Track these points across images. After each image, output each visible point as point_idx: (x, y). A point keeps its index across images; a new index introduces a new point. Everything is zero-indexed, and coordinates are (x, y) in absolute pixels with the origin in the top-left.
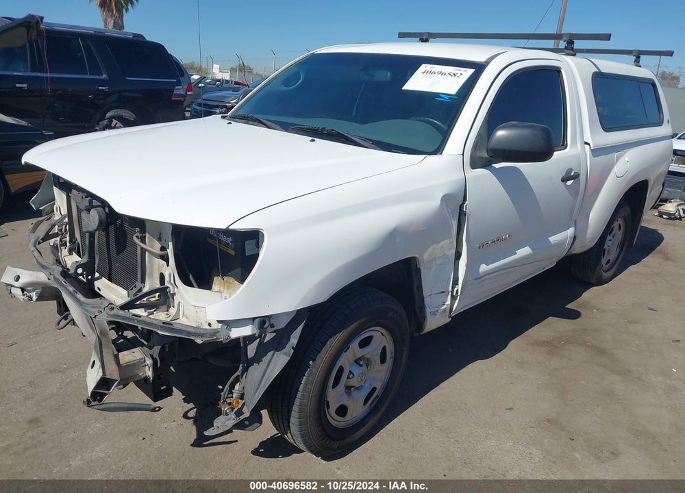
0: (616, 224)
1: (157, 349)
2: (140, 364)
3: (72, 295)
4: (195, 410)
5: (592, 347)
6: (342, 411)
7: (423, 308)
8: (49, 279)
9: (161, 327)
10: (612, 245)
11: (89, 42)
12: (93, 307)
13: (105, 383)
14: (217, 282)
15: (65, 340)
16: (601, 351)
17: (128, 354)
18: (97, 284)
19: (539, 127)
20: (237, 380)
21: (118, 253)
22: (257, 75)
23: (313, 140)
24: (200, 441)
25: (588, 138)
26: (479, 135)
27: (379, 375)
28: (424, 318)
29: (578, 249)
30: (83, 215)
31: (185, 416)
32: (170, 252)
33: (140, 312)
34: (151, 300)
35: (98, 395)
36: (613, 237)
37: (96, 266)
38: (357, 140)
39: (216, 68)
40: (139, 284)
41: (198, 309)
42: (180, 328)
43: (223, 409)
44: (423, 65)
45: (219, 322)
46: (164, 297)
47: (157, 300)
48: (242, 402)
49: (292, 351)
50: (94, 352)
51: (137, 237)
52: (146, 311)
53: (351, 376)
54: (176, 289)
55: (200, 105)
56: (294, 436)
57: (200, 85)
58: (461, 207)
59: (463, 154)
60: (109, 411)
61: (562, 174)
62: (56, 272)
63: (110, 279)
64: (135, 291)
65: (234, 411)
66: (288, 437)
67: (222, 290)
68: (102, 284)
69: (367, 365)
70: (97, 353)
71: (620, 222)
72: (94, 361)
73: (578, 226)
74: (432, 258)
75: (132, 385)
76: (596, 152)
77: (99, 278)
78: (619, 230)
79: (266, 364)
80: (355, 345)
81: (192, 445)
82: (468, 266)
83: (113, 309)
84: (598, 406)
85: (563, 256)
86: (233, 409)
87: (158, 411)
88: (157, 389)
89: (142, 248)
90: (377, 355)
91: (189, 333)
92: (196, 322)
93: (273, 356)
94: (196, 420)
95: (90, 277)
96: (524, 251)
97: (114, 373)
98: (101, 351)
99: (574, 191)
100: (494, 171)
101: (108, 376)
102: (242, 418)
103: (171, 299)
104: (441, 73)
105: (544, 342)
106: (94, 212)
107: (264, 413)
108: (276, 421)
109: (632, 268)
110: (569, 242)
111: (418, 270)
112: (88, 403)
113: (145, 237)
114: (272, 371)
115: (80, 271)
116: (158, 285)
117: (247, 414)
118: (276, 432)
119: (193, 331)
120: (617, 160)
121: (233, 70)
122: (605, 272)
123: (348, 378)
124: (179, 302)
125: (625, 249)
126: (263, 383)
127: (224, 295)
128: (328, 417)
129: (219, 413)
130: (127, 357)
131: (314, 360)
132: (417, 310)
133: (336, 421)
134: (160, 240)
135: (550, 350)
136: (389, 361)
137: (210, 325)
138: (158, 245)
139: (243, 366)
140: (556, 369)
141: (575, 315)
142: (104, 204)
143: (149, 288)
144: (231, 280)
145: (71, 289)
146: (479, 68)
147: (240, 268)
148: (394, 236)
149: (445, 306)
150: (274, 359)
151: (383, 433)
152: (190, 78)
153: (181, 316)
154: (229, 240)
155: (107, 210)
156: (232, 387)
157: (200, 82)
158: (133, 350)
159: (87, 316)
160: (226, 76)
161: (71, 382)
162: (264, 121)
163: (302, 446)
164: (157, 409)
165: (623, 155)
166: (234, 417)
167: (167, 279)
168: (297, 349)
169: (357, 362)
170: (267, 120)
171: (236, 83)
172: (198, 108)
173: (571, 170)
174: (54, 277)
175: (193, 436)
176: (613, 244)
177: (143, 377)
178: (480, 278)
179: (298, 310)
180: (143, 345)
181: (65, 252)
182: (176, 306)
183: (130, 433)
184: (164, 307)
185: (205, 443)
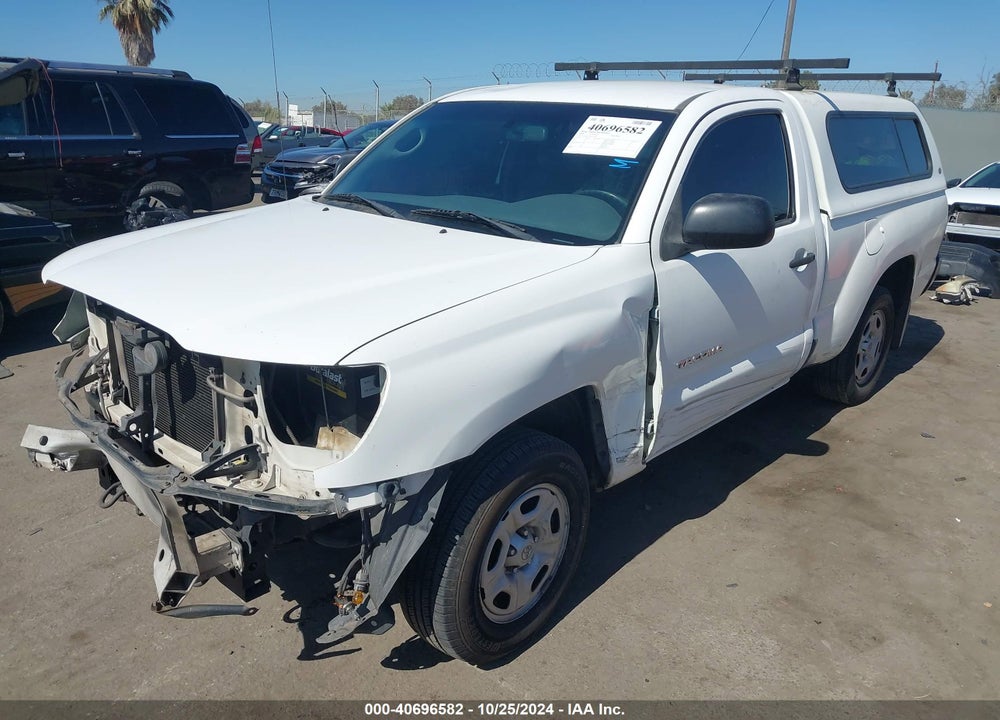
0: (872, 319)
1: (247, 530)
2: (225, 550)
3: (128, 463)
4: (300, 609)
5: (845, 493)
6: (503, 600)
7: (606, 453)
8: (92, 441)
9: (253, 500)
10: (869, 349)
11: (110, 87)
12: (158, 478)
13: (180, 580)
14: (324, 435)
15: (111, 521)
16: (856, 498)
17: (208, 539)
18: (157, 444)
19: (753, 199)
20: (358, 566)
21: (185, 400)
22: (353, 115)
23: (444, 232)
24: (310, 652)
25: (825, 204)
26: (671, 213)
27: (550, 549)
28: (609, 467)
29: (821, 356)
30: (136, 352)
31: (287, 618)
32: (259, 398)
33: (222, 481)
34: (236, 463)
35: (171, 597)
36: (870, 337)
37: (154, 420)
38: (504, 227)
39: (293, 110)
40: (216, 443)
41: (300, 474)
42: (279, 500)
43: (340, 606)
44: (591, 117)
45: (331, 490)
46: (253, 459)
47: (244, 464)
48: (366, 596)
49: (432, 523)
50: (161, 539)
51: (211, 379)
52: (228, 479)
53: (513, 552)
54: (269, 447)
55: (274, 169)
56: (439, 638)
57: (272, 137)
58: (651, 313)
59: (650, 242)
60: (186, 618)
61: (791, 257)
62: (102, 431)
63: (174, 436)
64: (211, 452)
65: (356, 608)
66: (431, 640)
67: (331, 445)
68: (165, 445)
69: (534, 537)
70: (166, 539)
71: (878, 315)
72: (163, 551)
73: (818, 327)
74: (614, 385)
75: (213, 581)
76: (837, 223)
77: (159, 436)
78: (878, 326)
79: (397, 544)
80: (516, 509)
81: (300, 658)
82: (665, 393)
83: (185, 479)
84: (854, 574)
85: (800, 367)
86: (354, 606)
87: (253, 613)
88: (249, 585)
89: (218, 394)
90: (547, 521)
91: (292, 508)
92: (299, 491)
93: (405, 531)
94: (303, 624)
95: (147, 435)
96: (744, 367)
97: (191, 566)
98: (172, 537)
99: (809, 280)
100: (694, 262)
101: (184, 570)
102: (367, 617)
103: (262, 461)
104: (616, 129)
105: (777, 489)
106: (150, 349)
107: (397, 608)
108: (414, 620)
109: (900, 378)
110: (805, 349)
111: (597, 403)
112: (158, 608)
113: (222, 378)
114: (406, 551)
115: (133, 427)
116: (244, 444)
117: (373, 611)
118: (414, 633)
119: (297, 504)
120: (867, 233)
121: (317, 110)
122: (861, 386)
123: (509, 555)
124: (274, 466)
125: (887, 352)
126: (394, 568)
127: (335, 453)
128: (484, 608)
129: (334, 612)
130: (207, 542)
131: (461, 534)
132: (599, 457)
133: (496, 615)
134: (243, 381)
135: (787, 501)
136: (564, 528)
137: (318, 494)
138: (240, 389)
139: (366, 548)
140: (795, 527)
141: (820, 449)
142: (163, 336)
143: (232, 448)
144: (344, 431)
145: (126, 454)
146: (667, 119)
147: (355, 416)
148: (561, 360)
149: (637, 449)
150: (407, 535)
151: (560, 627)
152: (256, 128)
153: (277, 484)
154: (338, 379)
155: (167, 343)
156: (352, 576)
157: (270, 133)
158: (213, 533)
159: (146, 489)
160: (308, 121)
161: (124, 579)
162: (374, 204)
163: (450, 651)
164: (252, 611)
165: (877, 222)
166: (356, 616)
167: (256, 434)
168: (437, 521)
169: (520, 532)
170: (377, 202)
171: (324, 131)
172: (272, 173)
173: (802, 251)
174: (100, 439)
175: (300, 646)
176: (870, 347)
177: (229, 568)
178: (683, 407)
179: (436, 469)
180: (226, 525)
181: (108, 400)
182: (270, 470)
183: (213, 646)
184: (254, 473)
185: (317, 655)
